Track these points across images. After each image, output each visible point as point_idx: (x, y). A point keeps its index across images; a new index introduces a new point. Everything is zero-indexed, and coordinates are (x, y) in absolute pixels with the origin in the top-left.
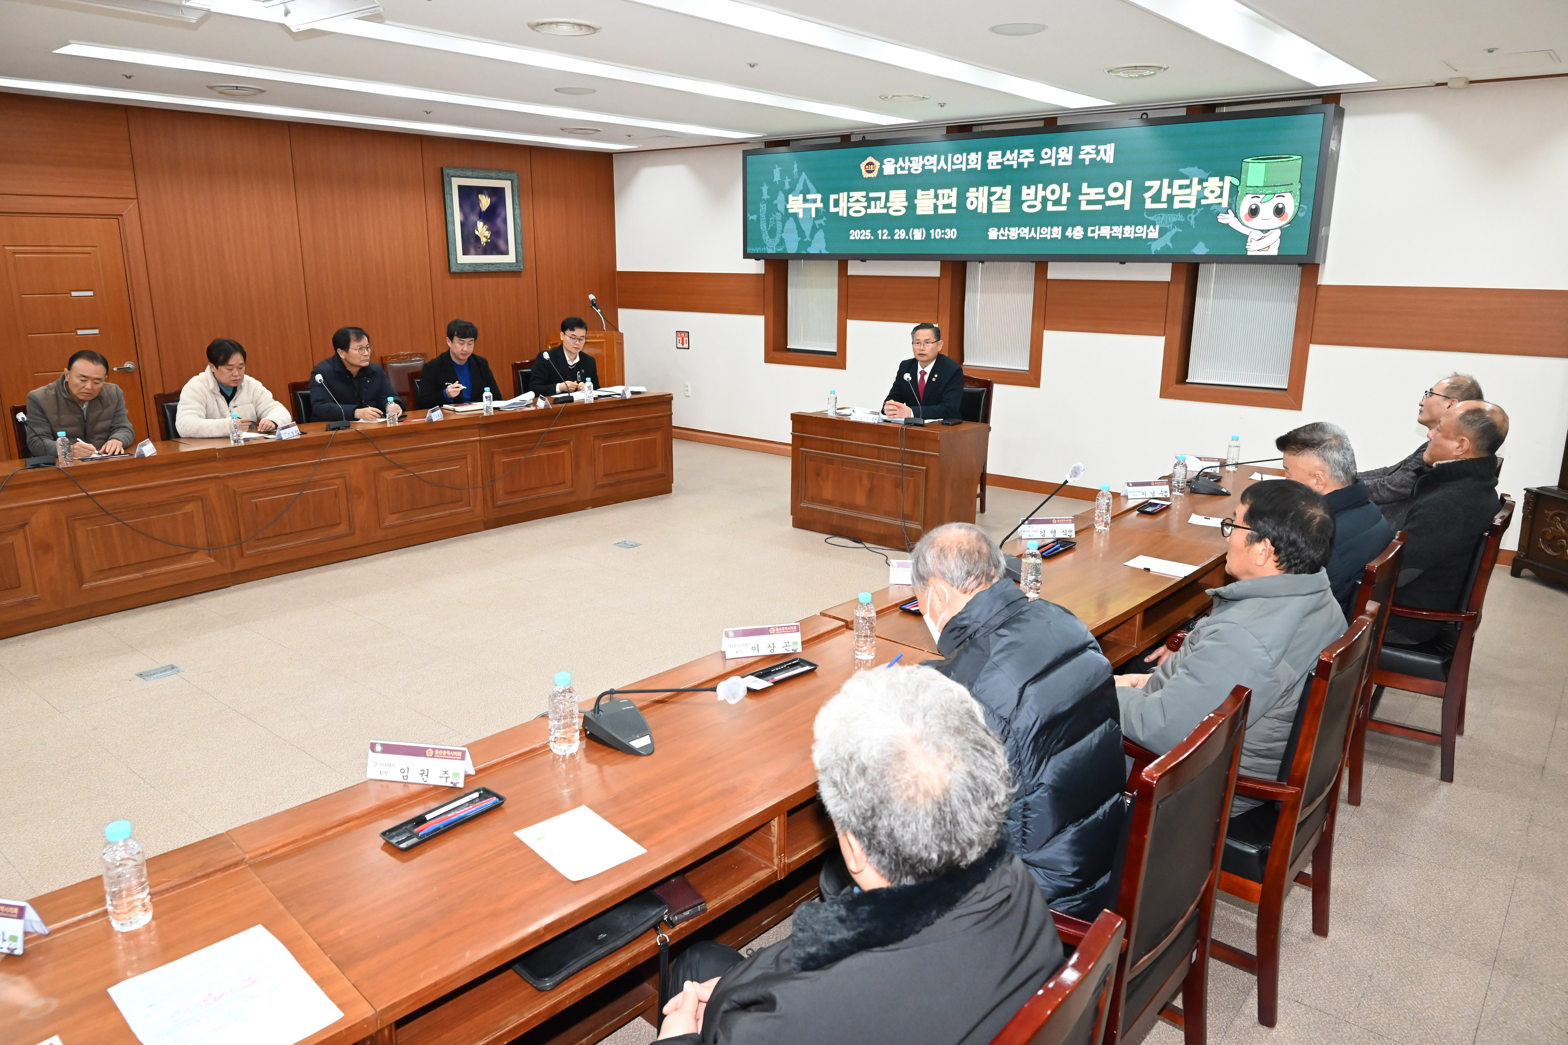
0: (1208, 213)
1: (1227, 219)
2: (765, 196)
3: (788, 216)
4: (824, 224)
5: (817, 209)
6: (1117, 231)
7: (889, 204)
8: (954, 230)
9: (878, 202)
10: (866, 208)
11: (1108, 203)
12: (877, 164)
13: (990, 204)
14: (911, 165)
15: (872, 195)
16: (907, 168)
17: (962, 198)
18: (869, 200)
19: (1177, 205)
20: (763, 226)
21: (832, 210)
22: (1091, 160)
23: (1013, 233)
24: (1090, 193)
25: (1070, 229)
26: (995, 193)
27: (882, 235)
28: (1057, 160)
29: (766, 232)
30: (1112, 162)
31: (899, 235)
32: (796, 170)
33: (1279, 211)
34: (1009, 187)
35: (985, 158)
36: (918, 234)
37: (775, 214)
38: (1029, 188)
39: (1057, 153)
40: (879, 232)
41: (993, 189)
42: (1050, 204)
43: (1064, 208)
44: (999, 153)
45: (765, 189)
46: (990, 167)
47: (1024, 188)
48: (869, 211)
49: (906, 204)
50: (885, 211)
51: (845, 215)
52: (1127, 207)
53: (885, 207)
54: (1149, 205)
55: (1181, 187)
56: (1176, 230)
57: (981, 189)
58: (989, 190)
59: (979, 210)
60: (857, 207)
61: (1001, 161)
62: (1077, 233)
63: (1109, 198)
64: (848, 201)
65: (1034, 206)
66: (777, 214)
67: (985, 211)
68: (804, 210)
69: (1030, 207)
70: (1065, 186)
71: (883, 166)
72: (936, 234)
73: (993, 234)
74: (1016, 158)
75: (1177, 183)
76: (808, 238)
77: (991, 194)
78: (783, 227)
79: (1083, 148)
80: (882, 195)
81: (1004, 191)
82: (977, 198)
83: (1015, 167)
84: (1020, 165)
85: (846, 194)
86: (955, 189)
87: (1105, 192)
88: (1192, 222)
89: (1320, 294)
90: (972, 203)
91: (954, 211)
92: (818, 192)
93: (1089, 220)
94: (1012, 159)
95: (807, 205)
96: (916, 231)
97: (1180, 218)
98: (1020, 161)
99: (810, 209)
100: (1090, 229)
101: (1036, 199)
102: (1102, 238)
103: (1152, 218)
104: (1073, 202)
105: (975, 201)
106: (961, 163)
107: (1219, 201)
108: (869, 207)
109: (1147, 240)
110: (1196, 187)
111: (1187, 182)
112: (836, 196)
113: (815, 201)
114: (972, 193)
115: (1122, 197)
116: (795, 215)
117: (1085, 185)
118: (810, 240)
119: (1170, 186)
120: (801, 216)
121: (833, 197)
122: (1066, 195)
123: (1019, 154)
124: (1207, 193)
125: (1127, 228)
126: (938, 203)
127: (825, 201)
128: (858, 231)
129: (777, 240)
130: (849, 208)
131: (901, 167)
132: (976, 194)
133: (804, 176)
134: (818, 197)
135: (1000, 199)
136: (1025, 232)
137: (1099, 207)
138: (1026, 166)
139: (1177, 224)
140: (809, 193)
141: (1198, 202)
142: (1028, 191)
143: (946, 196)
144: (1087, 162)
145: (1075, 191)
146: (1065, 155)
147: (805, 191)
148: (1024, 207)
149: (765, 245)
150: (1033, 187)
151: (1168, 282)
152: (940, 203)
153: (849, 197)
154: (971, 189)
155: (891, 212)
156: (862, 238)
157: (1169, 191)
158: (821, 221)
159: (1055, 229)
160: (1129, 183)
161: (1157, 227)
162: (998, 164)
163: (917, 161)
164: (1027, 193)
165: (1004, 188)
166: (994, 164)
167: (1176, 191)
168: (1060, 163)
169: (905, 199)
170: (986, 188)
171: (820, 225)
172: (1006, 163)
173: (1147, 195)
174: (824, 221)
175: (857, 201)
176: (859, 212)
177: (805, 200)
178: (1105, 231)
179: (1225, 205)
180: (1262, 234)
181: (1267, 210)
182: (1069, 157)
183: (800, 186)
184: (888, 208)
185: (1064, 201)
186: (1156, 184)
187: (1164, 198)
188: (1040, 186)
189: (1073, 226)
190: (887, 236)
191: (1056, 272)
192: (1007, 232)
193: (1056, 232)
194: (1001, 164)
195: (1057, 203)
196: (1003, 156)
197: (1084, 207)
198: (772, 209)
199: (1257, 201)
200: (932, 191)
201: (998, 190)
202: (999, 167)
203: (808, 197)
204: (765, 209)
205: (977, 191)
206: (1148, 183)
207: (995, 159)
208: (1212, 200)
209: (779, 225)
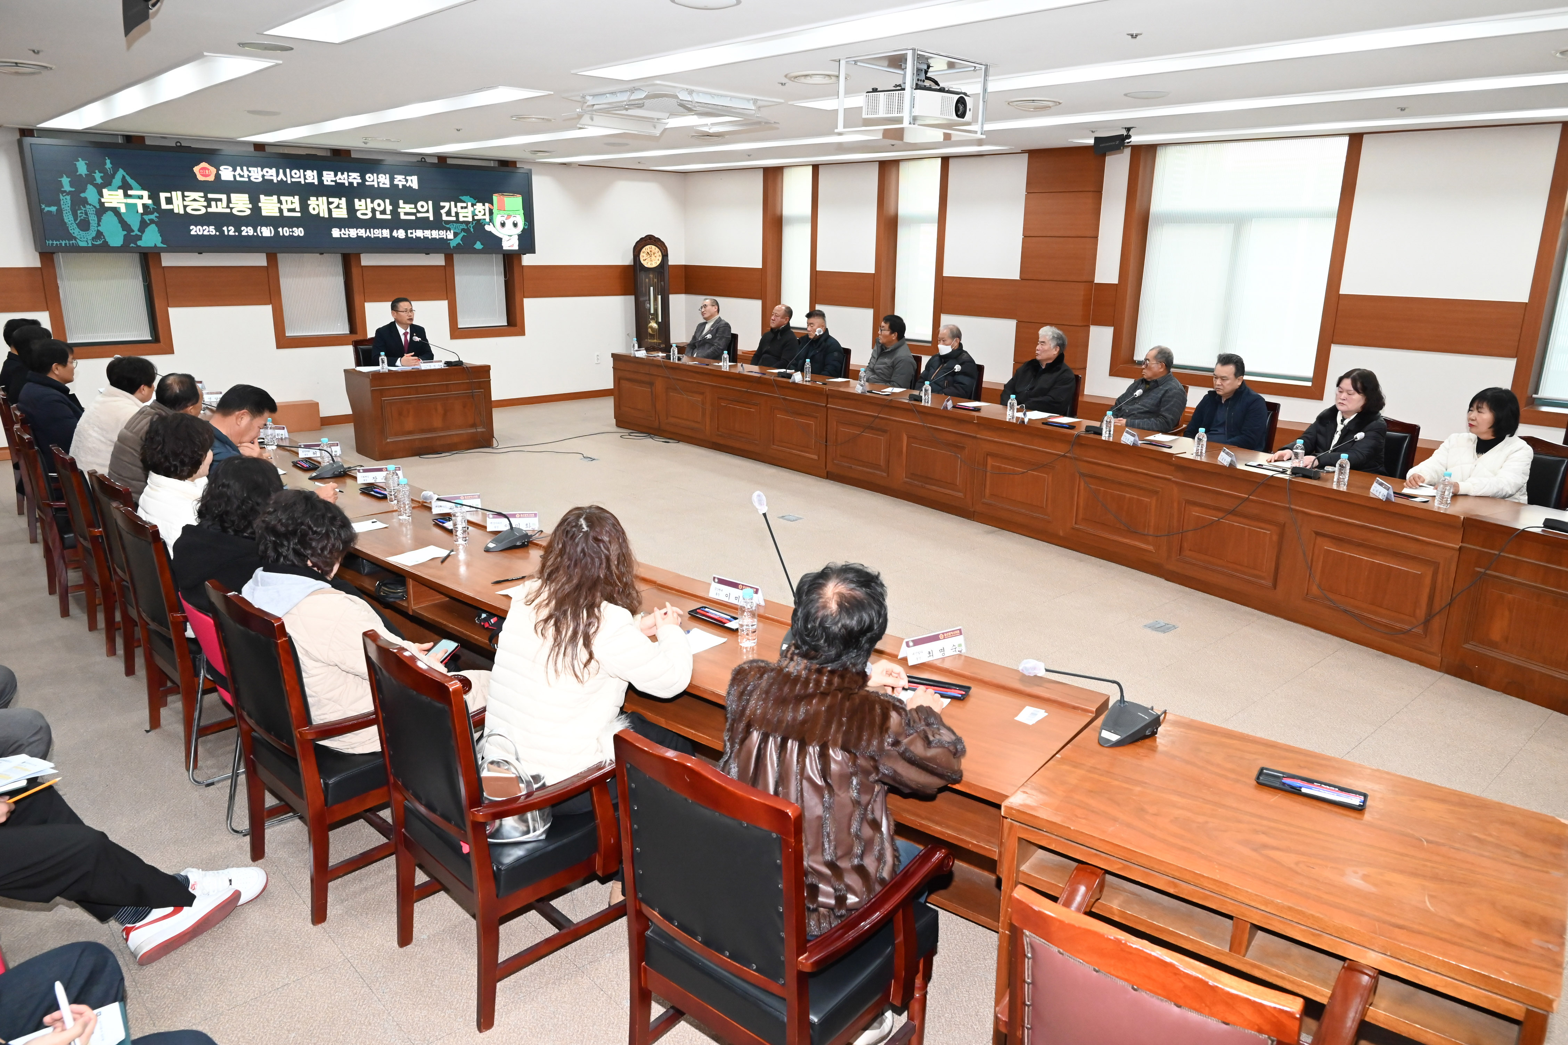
0: (479, 224)
1: (488, 228)
2: (67, 187)
3: (102, 210)
4: (156, 219)
5: (144, 205)
6: (428, 233)
7: (231, 205)
8: (301, 229)
9: (219, 203)
10: (206, 207)
11: (419, 215)
12: (213, 170)
13: (330, 211)
14: (250, 174)
15: (210, 196)
16: (246, 176)
17: (304, 206)
18: (209, 201)
19: (461, 219)
20: (68, 218)
21: (164, 206)
22: (403, 186)
23: (353, 233)
24: (405, 208)
25: (395, 231)
26: (332, 203)
27: (229, 231)
28: (378, 183)
29: (75, 226)
30: (417, 188)
31: (247, 232)
32: (109, 165)
33: (515, 225)
34: (344, 199)
35: (320, 176)
36: (266, 232)
37: (85, 207)
38: (360, 201)
39: (378, 178)
40: (225, 228)
41: (331, 200)
42: (378, 214)
43: (389, 217)
44: (332, 173)
45: (65, 181)
46: (325, 183)
47: (356, 201)
48: (209, 210)
49: (250, 206)
50: (228, 211)
51: (182, 212)
52: (431, 218)
53: (228, 207)
54: (445, 218)
55: (462, 208)
56: (463, 234)
57: (320, 198)
58: (328, 200)
59: (321, 215)
60: (195, 205)
61: (334, 179)
62: (401, 234)
63: (418, 212)
64: (184, 200)
65: (366, 214)
66: (88, 207)
67: (326, 216)
68: (127, 205)
69: (363, 214)
70: (387, 201)
71: (220, 172)
72: (285, 232)
73: (336, 233)
74: (346, 178)
75: (459, 205)
76: (136, 232)
77: (329, 203)
78: (99, 220)
79: (396, 176)
80: (224, 197)
81: (341, 202)
82: (318, 205)
83: (347, 184)
84: (351, 184)
85: (179, 193)
86: (297, 197)
87: (416, 207)
88: (472, 230)
89: (524, 270)
90: (314, 209)
91: (299, 214)
92: (143, 189)
93: (407, 225)
94: (343, 178)
95: (130, 201)
96: (264, 229)
97: (464, 226)
98: (350, 180)
99: (135, 205)
100: (409, 231)
101: (366, 209)
102: (418, 238)
103: (448, 226)
104: (395, 212)
105: (316, 207)
106: (300, 177)
107: (484, 217)
108: (209, 206)
109: (447, 240)
110: (470, 209)
111: (464, 205)
112: (168, 195)
113: (141, 197)
114: (312, 201)
115: (427, 211)
116: (115, 211)
117: (401, 202)
118: (139, 234)
119: (456, 206)
120: (123, 210)
121: (163, 196)
122: (389, 208)
123: (348, 176)
124: (477, 212)
125: (433, 232)
126: (282, 207)
127: (155, 197)
128: (199, 227)
129: (92, 233)
130: (185, 207)
131: (239, 174)
132: (317, 203)
133: (121, 173)
134: (145, 194)
135: (338, 207)
136: (362, 232)
137: (413, 217)
138: (355, 185)
139: (463, 230)
140: (131, 189)
141: (473, 217)
142: (360, 203)
143: (289, 202)
144: (400, 187)
145: (395, 206)
146: (384, 181)
147: (125, 187)
148: (359, 214)
149: (75, 238)
150: (363, 201)
151: (445, 266)
152: (285, 207)
153: (184, 196)
154: (311, 198)
155: (235, 212)
156: (206, 233)
157: (455, 210)
158: (152, 217)
159: (384, 231)
160: (430, 203)
161: (452, 231)
162: (332, 181)
163: (256, 171)
164: (358, 204)
165: (340, 199)
166: (329, 181)
167: (459, 210)
168: (381, 185)
169: (248, 202)
170: (325, 198)
171: (152, 221)
172: (338, 181)
173: (443, 211)
174: (156, 217)
175: (195, 200)
176: (200, 210)
177: (126, 195)
178: (419, 233)
179: (488, 220)
180: (509, 238)
181: (509, 223)
182: (387, 181)
183: (117, 180)
184: (231, 209)
185: (388, 212)
186: (447, 205)
187: (453, 214)
188: (369, 200)
189: (398, 230)
190: (234, 232)
191: (367, 260)
192: (347, 232)
193: (386, 233)
194: (335, 181)
195: (383, 212)
196: (336, 175)
197: (403, 217)
198: (78, 202)
199: (504, 219)
200: (275, 197)
201: (336, 201)
202: (333, 183)
203: (130, 192)
204: (69, 202)
205: (317, 200)
206: (442, 204)
207: (328, 177)
208: (479, 217)
209: (93, 219)
